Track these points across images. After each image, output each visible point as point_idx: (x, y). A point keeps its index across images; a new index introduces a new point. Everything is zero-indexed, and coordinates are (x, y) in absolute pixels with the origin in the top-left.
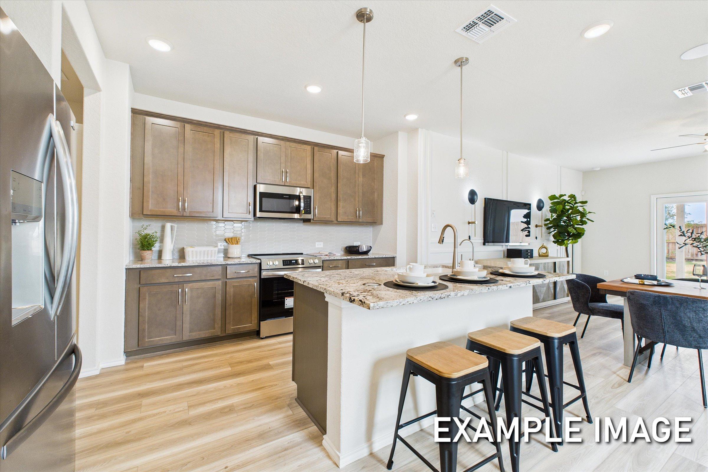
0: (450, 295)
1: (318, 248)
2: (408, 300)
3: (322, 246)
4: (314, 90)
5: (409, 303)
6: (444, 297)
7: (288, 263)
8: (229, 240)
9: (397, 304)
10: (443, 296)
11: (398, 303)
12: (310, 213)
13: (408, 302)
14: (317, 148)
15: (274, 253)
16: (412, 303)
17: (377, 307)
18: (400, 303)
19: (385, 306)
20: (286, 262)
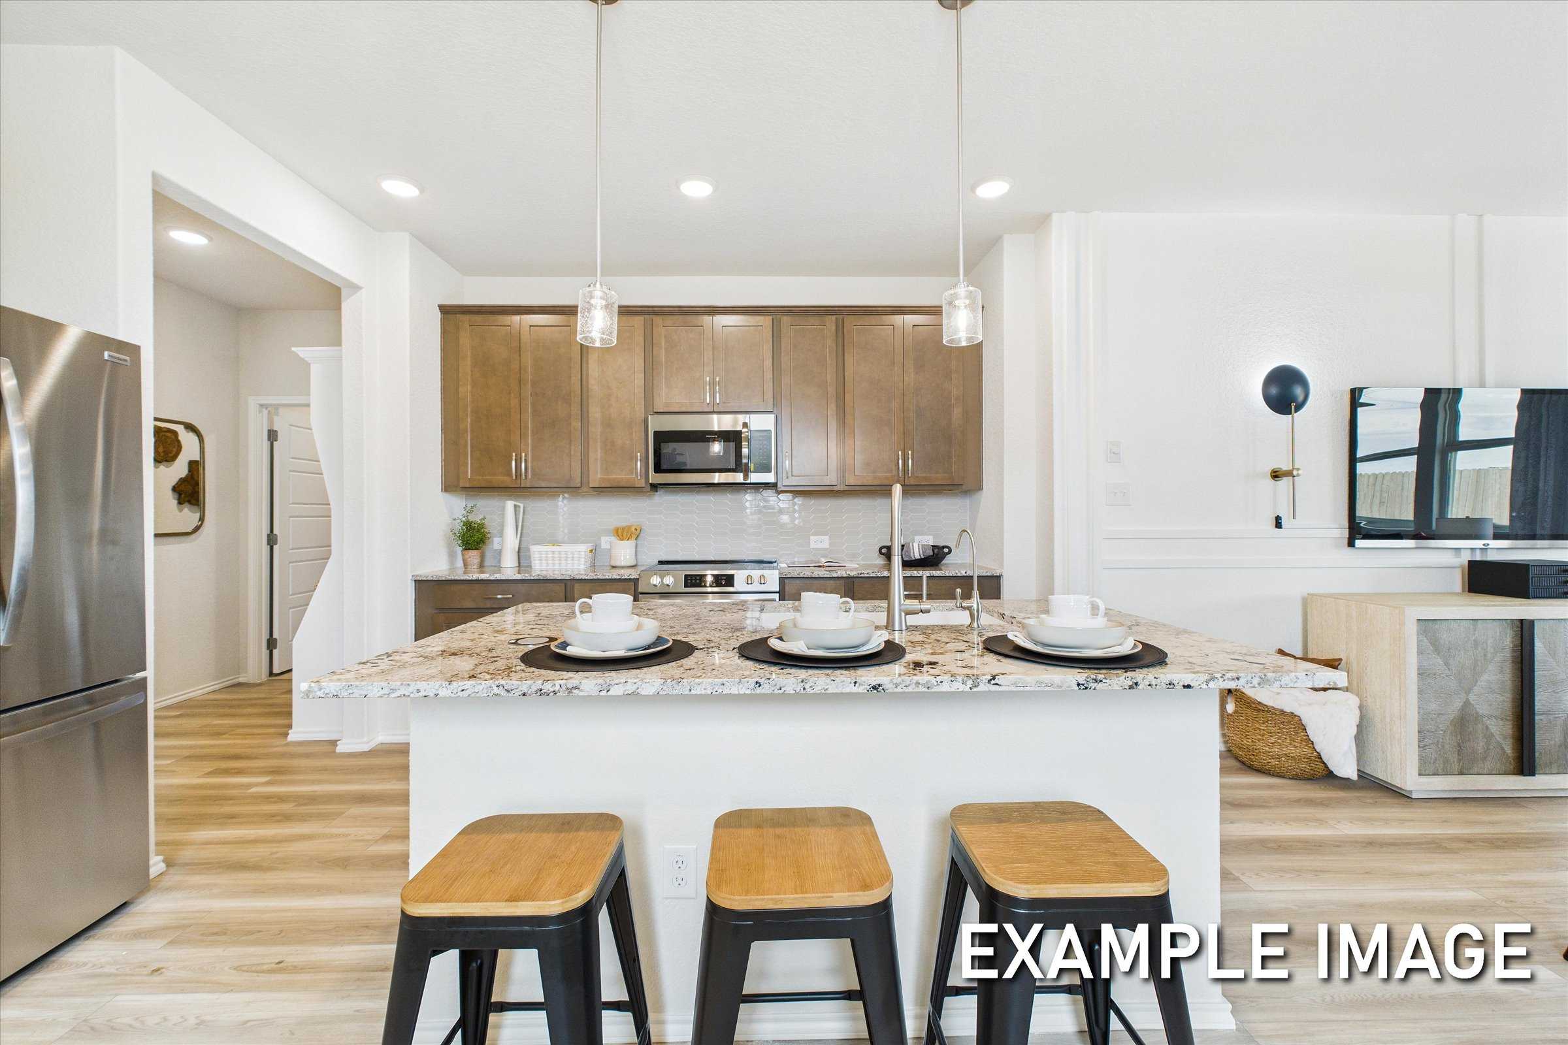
0: (577, 688)
1: (817, 549)
2: (418, 687)
3: (826, 545)
4: (697, 189)
5: (423, 693)
6: (552, 690)
7: (696, 581)
8: (619, 531)
9: (382, 692)
10: (548, 687)
11: (386, 691)
12: (770, 471)
13: (418, 691)
14: (789, 318)
15: (713, 559)
16: (432, 695)
17: (319, 694)
18: (393, 690)
19: (344, 694)
20: (691, 580)
